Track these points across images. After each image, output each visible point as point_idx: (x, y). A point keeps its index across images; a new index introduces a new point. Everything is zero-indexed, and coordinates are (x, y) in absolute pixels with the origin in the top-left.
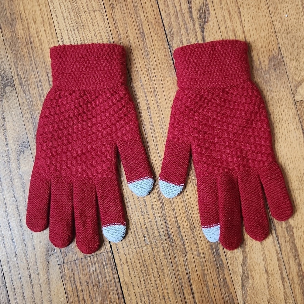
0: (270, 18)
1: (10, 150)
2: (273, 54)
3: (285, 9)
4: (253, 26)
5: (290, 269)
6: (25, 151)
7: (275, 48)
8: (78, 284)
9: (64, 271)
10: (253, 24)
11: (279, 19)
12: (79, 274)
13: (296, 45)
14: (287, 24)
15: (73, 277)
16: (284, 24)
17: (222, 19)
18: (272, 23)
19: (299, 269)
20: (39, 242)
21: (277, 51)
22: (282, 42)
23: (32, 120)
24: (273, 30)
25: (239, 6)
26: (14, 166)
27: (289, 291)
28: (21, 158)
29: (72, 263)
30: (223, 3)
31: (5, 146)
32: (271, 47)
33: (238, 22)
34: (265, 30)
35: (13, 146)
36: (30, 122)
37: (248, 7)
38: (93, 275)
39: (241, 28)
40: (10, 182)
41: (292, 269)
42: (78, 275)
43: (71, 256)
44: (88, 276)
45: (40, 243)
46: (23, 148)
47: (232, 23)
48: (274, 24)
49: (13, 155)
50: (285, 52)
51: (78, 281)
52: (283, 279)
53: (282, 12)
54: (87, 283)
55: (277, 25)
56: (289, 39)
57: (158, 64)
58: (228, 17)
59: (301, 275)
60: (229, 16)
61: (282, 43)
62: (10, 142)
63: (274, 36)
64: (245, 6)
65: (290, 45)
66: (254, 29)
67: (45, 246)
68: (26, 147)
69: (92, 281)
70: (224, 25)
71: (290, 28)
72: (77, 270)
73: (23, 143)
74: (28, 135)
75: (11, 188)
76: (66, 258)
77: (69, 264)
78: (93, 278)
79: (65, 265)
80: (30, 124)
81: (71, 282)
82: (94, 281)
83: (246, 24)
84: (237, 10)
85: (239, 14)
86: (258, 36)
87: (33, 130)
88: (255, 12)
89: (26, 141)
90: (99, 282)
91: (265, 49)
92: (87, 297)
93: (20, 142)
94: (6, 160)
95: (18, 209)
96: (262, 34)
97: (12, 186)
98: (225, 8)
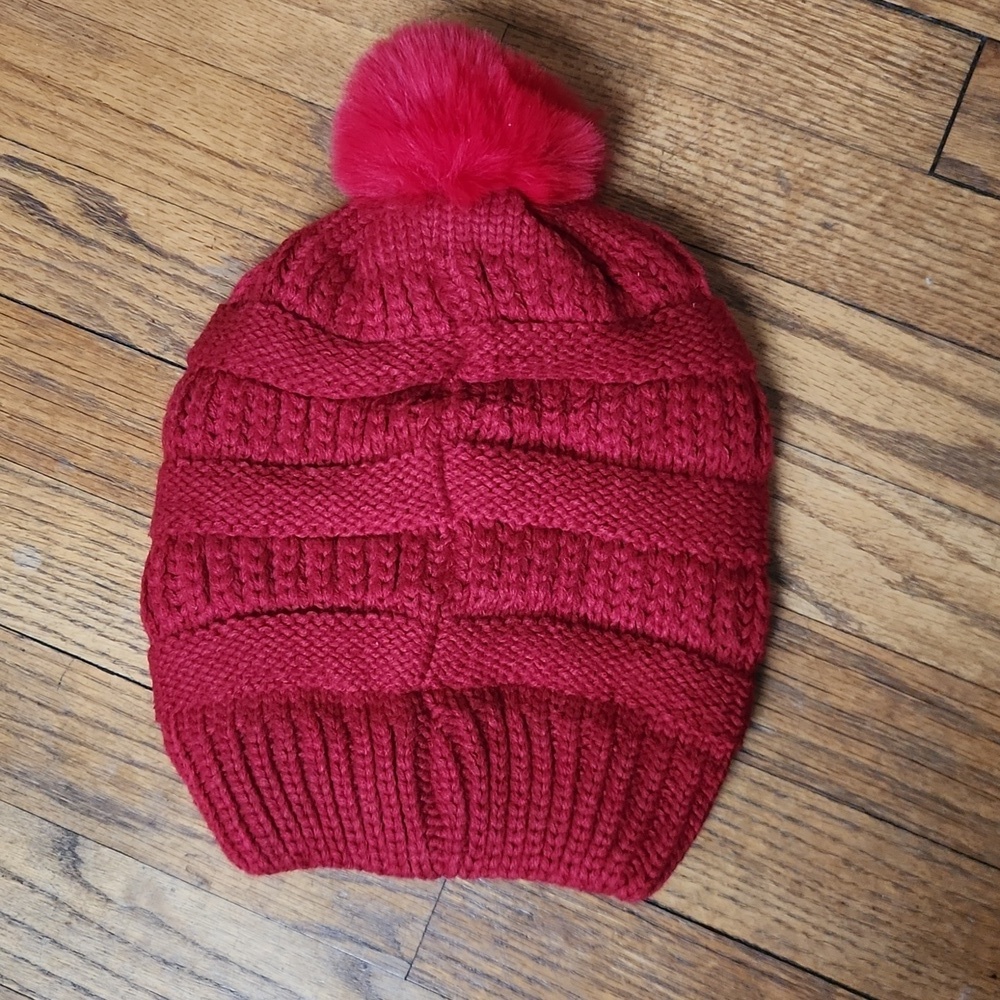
0: (228, 75)
1: (49, 889)
2: (311, 126)
3: (232, 31)
4: (214, 122)
5: (818, 444)
6: (80, 855)
7: (301, 113)
8: (487, 967)
9: (429, 978)
10: (209, 119)
11: (244, 57)
12: (464, 947)
13: (329, 64)
14: (267, 49)
15: (459, 967)
16: (264, 55)
17: (145, 177)
18: (238, 79)
19: (833, 422)
20: (316, 988)
21: (308, 113)
22: (298, 87)
23: (23, 781)
24: (258, 87)
25: (147, 121)
26: (93, 908)
27: (864, 483)
28: (89, 876)
29: (426, 942)
30: (112, 152)
31: (31, 895)
32: (289, 118)
33: (180, 149)
34: (243, 105)
35: (46, 875)
36: (23, 790)
37: (164, 104)
38: (492, 916)
39: (197, 151)
40: (124, 946)
41: (820, 437)
42: (465, 952)
43: (408, 933)
44: (487, 928)
45: (320, 985)
46: (69, 854)
47: (172, 164)
48: (245, 75)
49: (67, 890)
50: (325, 98)
51: (477, 959)
52: (830, 476)
53: (233, 40)
54: (499, 942)
55: (253, 70)
56: (304, 68)
57: (128, 393)
58: (150, 161)
59: (849, 428)
60: (152, 158)
61: (302, 89)
62: (30, 873)
63: (272, 95)
64: (156, 108)
65: (316, 75)
66: (223, 126)
67: (337, 979)
68: (75, 844)
69: (505, 928)
70: (159, 184)
71: (281, 48)
72: (452, 944)
73: (59, 846)
74: (51, 819)
75: (141, 956)
76: (403, 950)
77: (423, 953)
78: (500, 919)
79: (416, 964)
80: (29, 792)
81: (468, 981)
82: (507, 923)
83: (197, 136)
84: (150, 132)
85: (163, 136)
86: (243, 129)
87: (47, 798)
88: (186, 97)
89: (59, 835)
90: (520, 913)
91: (283, 136)
92: (530, 969)
93: (49, 850)
94: (63, 916)
95: (200, 978)
96: (248, 117)
97: (138, 950)
98: (126, 153)
